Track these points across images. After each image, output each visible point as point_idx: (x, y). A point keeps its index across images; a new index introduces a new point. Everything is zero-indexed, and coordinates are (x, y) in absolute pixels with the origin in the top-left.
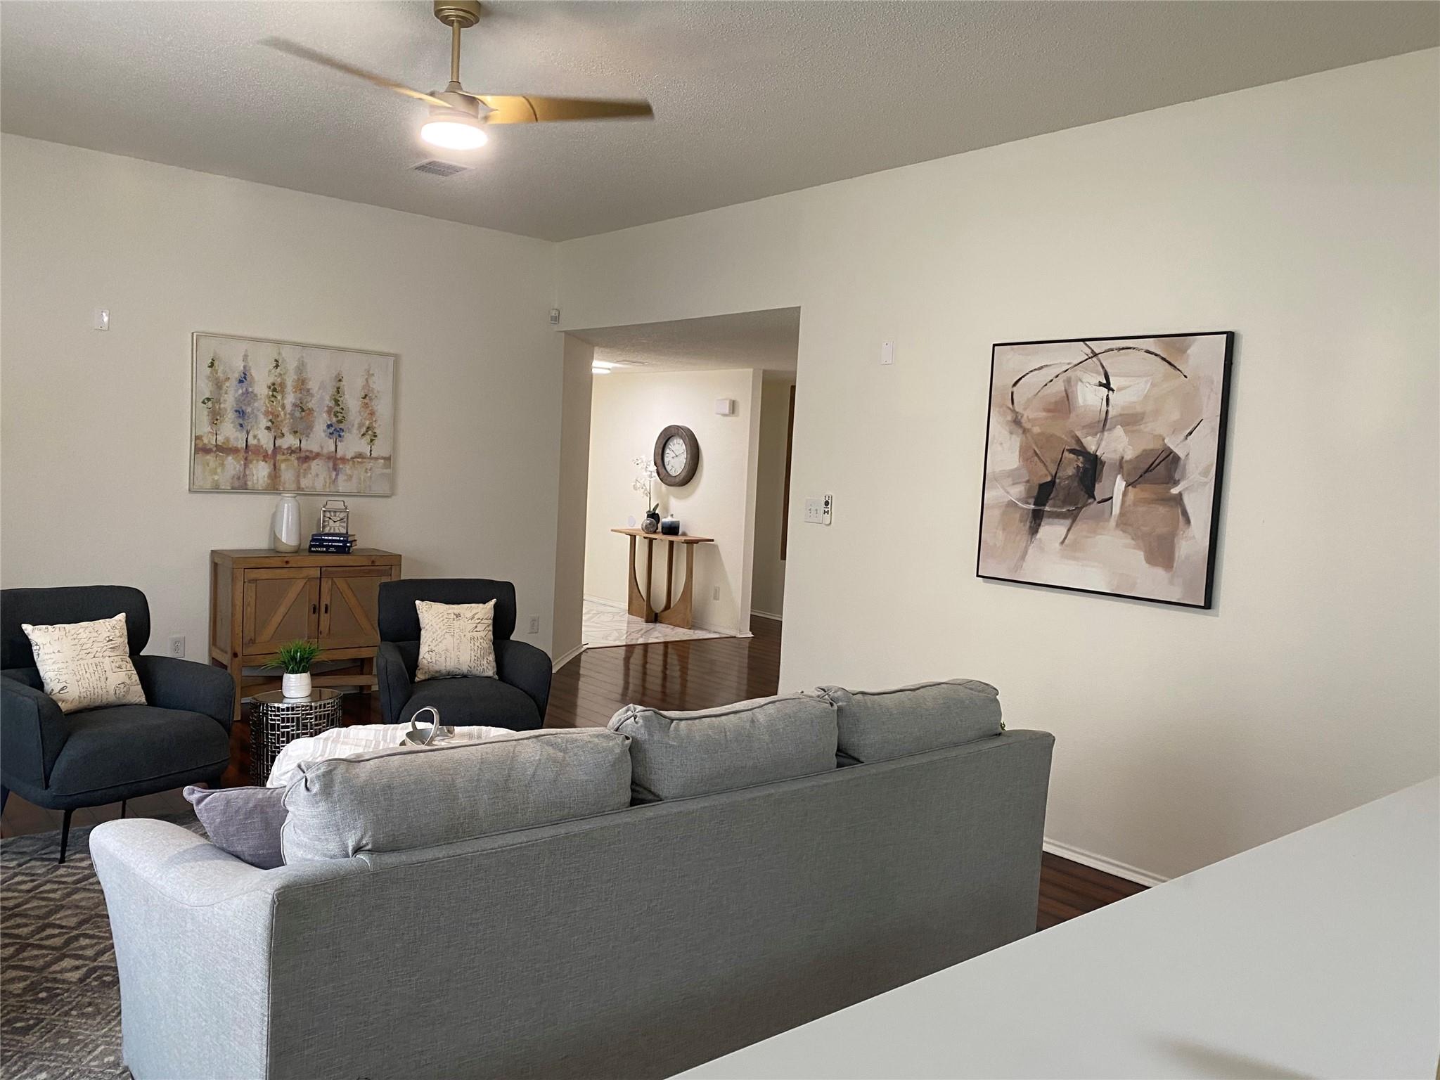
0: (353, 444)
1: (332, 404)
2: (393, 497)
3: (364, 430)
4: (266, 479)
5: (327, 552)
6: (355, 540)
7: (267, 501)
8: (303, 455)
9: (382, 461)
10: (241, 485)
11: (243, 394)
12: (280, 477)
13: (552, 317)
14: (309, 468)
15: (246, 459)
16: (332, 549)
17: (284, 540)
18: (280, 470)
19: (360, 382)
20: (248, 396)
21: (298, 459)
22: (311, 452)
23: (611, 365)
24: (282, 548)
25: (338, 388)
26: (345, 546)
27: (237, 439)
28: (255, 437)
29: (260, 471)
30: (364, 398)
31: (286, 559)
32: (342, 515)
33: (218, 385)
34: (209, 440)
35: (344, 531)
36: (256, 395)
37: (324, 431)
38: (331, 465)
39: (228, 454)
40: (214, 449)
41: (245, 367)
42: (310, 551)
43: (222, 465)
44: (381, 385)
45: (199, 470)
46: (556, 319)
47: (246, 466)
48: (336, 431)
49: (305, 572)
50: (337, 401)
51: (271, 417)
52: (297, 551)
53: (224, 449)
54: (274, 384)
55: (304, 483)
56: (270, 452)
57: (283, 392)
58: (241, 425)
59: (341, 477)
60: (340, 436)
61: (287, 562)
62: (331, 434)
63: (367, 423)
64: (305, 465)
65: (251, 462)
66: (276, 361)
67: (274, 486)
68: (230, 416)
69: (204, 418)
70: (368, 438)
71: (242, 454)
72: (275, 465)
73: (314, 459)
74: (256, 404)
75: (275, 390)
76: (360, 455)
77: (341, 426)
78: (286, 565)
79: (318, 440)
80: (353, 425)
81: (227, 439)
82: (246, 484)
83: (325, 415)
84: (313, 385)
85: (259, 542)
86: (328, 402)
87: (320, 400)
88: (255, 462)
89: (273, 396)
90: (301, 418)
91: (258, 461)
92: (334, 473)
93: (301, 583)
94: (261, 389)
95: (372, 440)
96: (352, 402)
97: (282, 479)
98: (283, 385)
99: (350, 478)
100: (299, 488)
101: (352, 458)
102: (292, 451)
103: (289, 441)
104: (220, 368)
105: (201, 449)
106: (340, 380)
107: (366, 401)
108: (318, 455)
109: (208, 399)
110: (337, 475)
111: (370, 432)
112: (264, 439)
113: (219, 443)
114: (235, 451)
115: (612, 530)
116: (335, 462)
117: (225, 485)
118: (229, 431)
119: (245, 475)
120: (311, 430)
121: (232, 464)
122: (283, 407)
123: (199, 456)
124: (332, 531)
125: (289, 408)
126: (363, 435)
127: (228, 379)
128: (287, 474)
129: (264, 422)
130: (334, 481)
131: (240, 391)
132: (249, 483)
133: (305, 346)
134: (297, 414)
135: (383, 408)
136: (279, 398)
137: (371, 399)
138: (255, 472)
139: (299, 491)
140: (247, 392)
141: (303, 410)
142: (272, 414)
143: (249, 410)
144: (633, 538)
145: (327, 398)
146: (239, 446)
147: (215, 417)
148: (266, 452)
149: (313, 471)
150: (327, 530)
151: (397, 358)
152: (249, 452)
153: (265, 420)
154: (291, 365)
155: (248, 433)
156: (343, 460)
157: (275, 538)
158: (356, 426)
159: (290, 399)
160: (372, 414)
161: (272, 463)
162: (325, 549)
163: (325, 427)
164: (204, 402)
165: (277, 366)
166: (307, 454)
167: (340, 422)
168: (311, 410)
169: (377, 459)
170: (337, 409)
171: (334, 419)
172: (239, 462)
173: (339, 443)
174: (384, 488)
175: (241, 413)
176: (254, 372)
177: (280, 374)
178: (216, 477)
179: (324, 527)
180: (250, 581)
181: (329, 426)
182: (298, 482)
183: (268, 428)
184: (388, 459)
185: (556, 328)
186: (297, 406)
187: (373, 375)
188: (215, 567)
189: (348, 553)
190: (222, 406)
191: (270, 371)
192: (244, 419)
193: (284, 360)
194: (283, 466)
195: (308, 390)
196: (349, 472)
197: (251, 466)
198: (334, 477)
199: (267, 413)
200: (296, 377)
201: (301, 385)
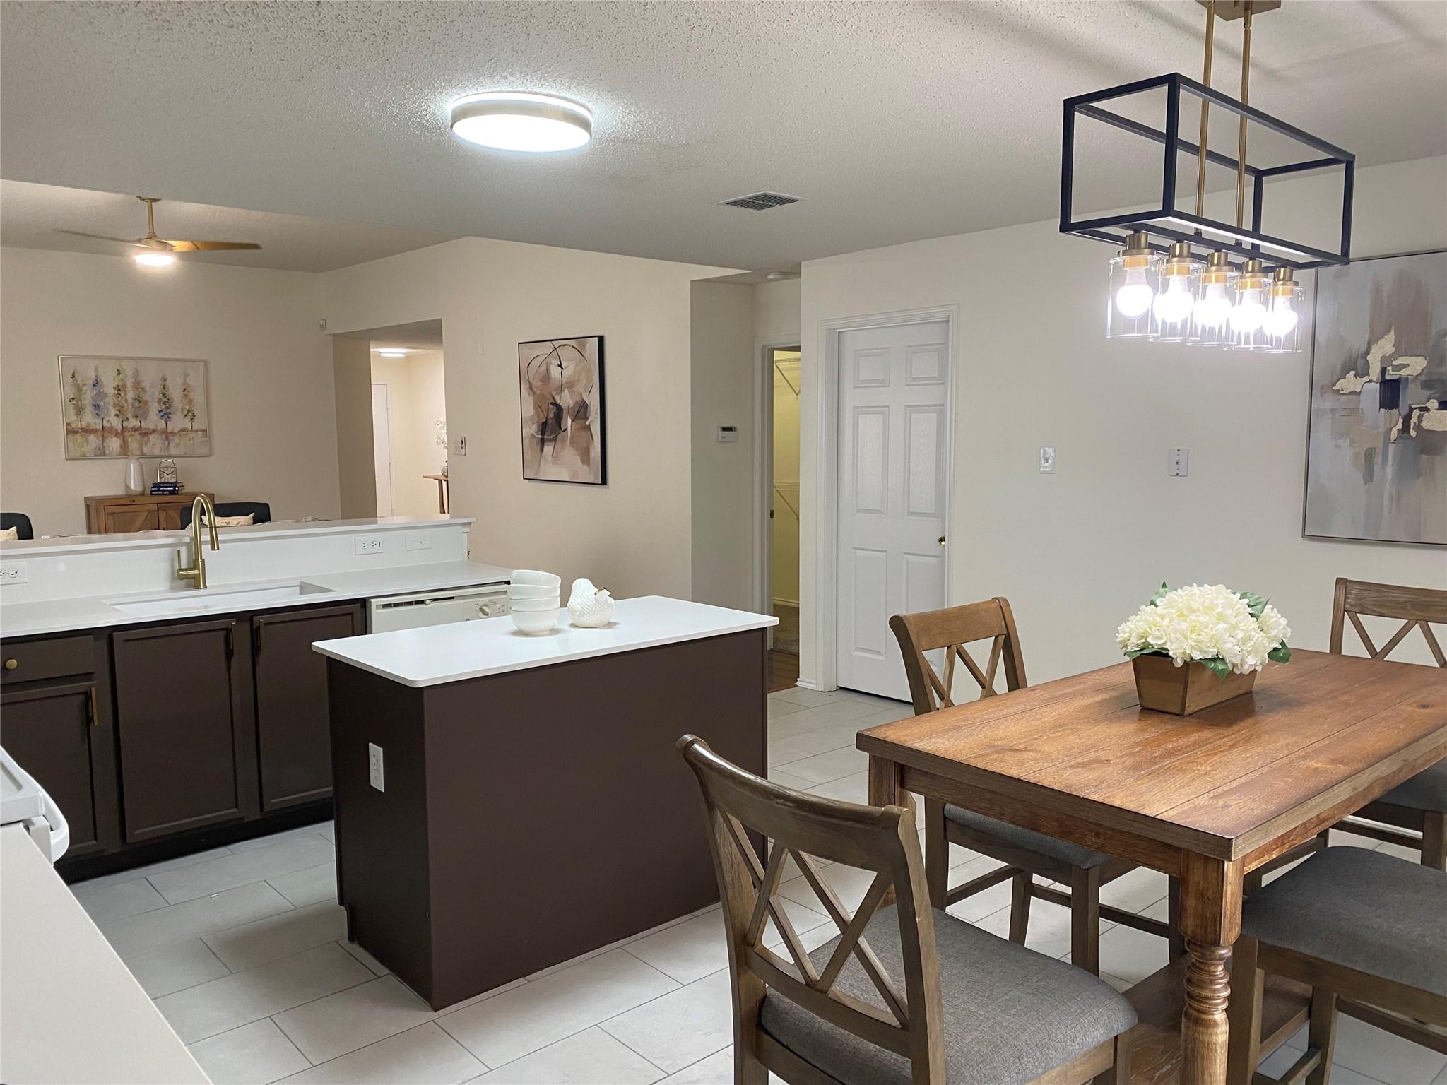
0: (178, 422)
1: (161, 396)
2: (212, 457)
3: (185, 412)
4: (118, 449)
5: (163, 494)
6: (183, 486)
7: (120, 463)
8: (143, 431)
9: (200, 433)
10: (101, 453)
11: (97, 394)
12: (128, 447)
13: (321, 325)
14: (149, 440)
15: (103, 436)
16: (166, 492)
17: (133, 488)
18: (127, 441)
19: (180, 381)
20: (101, 395)
21: (140, 434)
22: (149, 429)
23: (405, 351)
24: (131, 493)
25: (164, 386)
26: (175, 490)
27: (95, 423)
28: (108, 421)
29: (114, 444)
30: (184, 391)
31: (133, 499)
32: (172, 470)
33: (79, 389)
34: (75, 425)
35: (174, 480)
36: (106, 394)
37: (157, 415)
38: (164, 437)
39: (90, 434)
40: (80, 431)
41: (96, 376)
42: (152, 494)
43: (87, 441)
44: (196, 380)
45: (71, 446)
46: (324, 327)
47: (103, 441)
48: (166, 414)
49: (146, 507)
50: (164, 395)
51: (117, 408)
52: (143, 494)
53: (87, 431)
54: (118, 386)
55: (145, 450)
56: (119, 431)
57: (125, 391)
58: (97, 415)
59: (171, 445)
60: (168, 417)
61: (133, 501)
62: (162, 416)
63: (188, 407)
64: (145, 439)
65: (106, 438)
66: (118, 370)
67: (124, 452)
68: (89, 409)
69: (72, 411)
70: (189, 418)
71: (99, 434)
72: (124, 439)
73: (151, 434)
74: (107, 400)
75: (119, 390)
76: (184, 430)
77: (169, 411)
78: (133, 503)
79: (153, 420)
80: (177, 410)
81: (89, 424)
82: (105, 453)
83: (156, 405)
84: (146, 385)
85: (118, 491)
86: (158, 395)
87: (152, 395)
88: (109, 438)
89: (118, 394)
90: (140, 407)
91: (111, 438)
92: (167, 443)
93: (145, 514)
94: (109, 390)
95: (192, 419)
96: (175, 394)
97: (130, 448)
98: (124, 386)
99: (178, 445)
100: (142, 454)
101: (179, 432)
102: (135, 429)
103: (133, 423)
104: (79, 378)
105: (71, 432)
106: (165, 381)
107: (185, 393)
108: (154, 431)
109: (73, 399)
110: (169, 444)
111: (190, 414)
112: (116, 423)
113: (83, 427)
114: (94, 431)
115: (424, 477)
116: (167, 435)
117: (90, 454)
118: (89, 419)
119: (103, 447)
120: (148, 415)
121: (94, 440)
122: (126, 401)
123: (70, 436)
124: (166, 481)
125: (130, 401)
126: (186, 416)
127: (85, 385)
128: (133, 445)
129: (113, 412)
130: (168, 447)
131: (95, 392)
132: (107, 452)
133: (138, 359)
134: (137, 405)
135: (198, 397)
136: (123, 395)
137: (189, 392)
138: (110, 444)
139: (143, 455)
140: (99, 393)
141: (140, 402)
142: (119, 405)
143: (102, 404)
144: (441, 482)
145: (157, 393)
146: (98, 428)
147: (79, 410)
148: (117, 430)
149: (152, 443)
150: (163, 481)
151: (205, 363)
152: (105, 432)
153: (114, 410)
154: (130, 373)
155: (103, 419)
156: (172, 433)
157: (127, 487)
158: (180, 410)
159: (130, 395)
160: (190, 401)
161: (122, 437)
162: (161, 492)
163: (158, 412)
164: (70, 401)
165: (119, 374)
166: (147, 431)
167: (167, 408)
168: (146, 402)
169: (197, 431)
170: (164, 399)
171: (163, 407)
172: (98, 438)
173: (168, 423)
174: (205, 451)
175: (96, 406)
176: (103, 379)
177: (122, 379)
178: (83, 449)
179: (160, 478)
180: (109, 514)
181: (160, 411)
182: (142, 450)
183: (117, 415)
184: (204, 431)
185: (325, 332)
186: (136, 399)
187: (188, 375)
188: (88, 507)
189: (177, 494)
190: (83, 403)
191: (114, 378)
192: (99, 410)
193: (123, 369)
194: (130, 440)
195: (143, 389)
196: (177, 441)
197: (107, 441)
198: (167, 445)
199: (115, 406)
200: (133, 380)
201: (138, 385)
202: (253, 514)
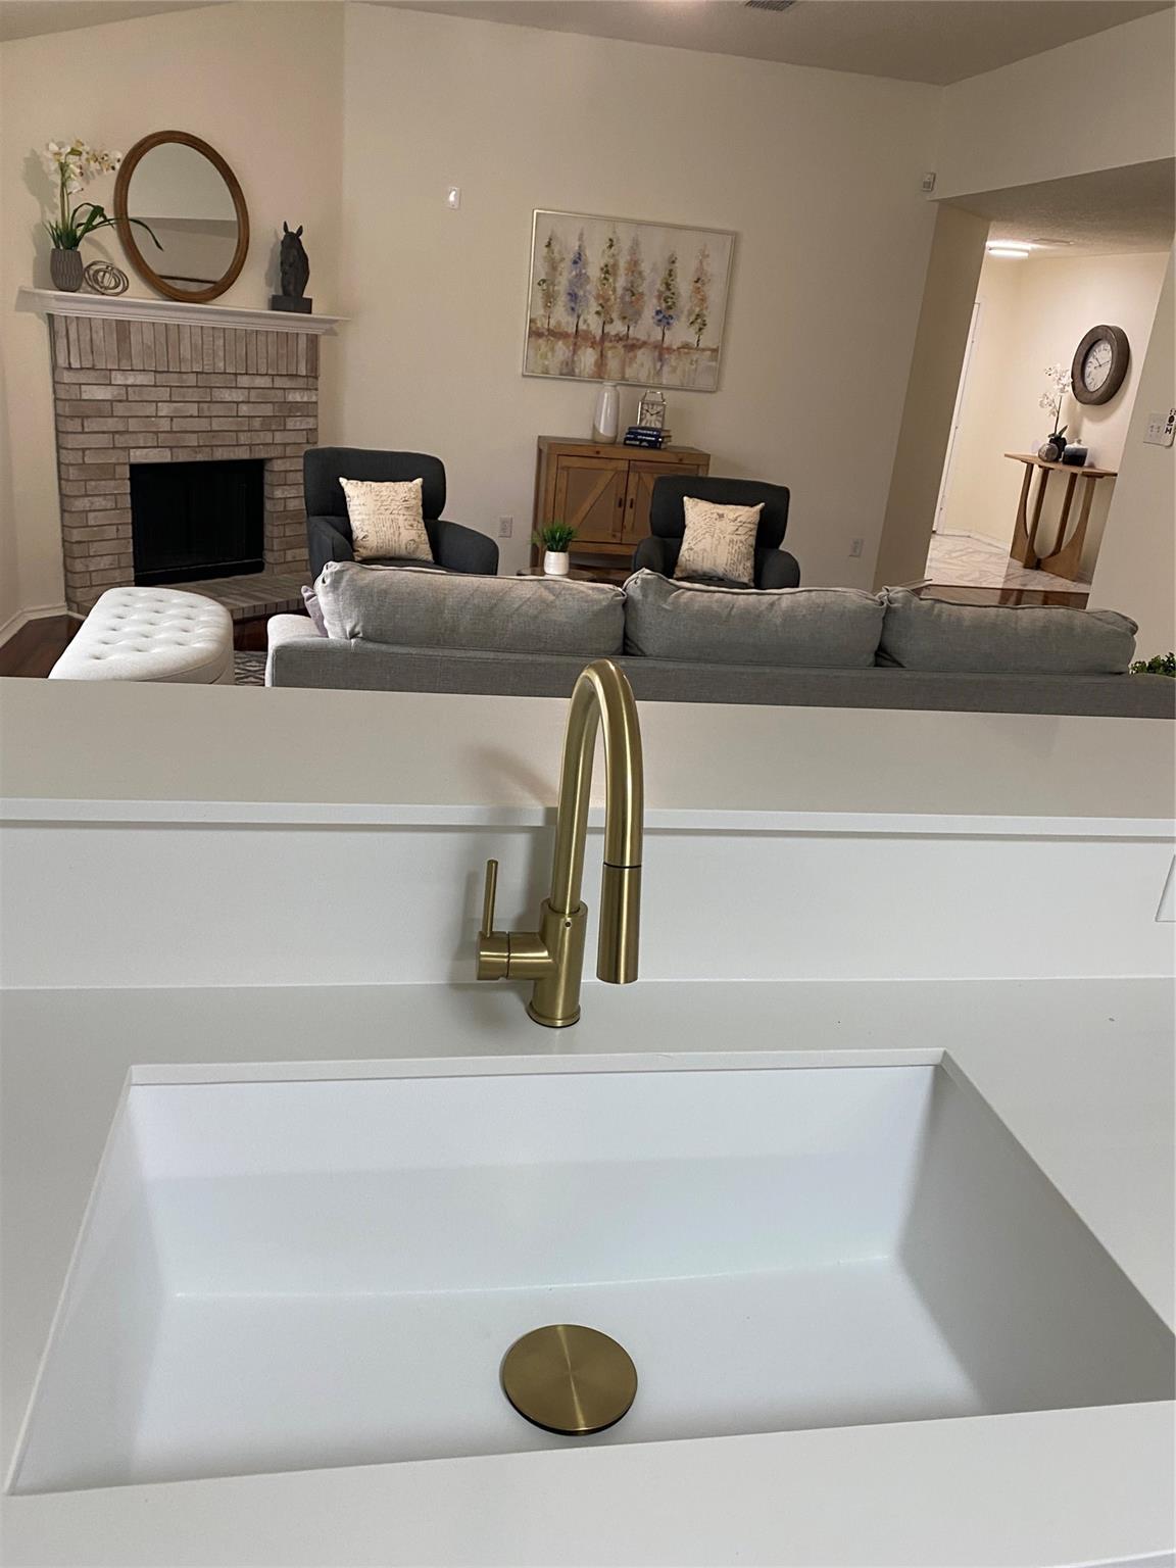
0: (681, 333)
1: (663, 288)
2: (719, 393)
3: (692, 318)
4: (593, 367)
5: (640, 446)
6: (670, 436)
7: (590, 389)
8: (630, 342)
9: (709, 353)
10: (569, 372)
11: (577, 275)
12: (606, 365)
13: (925, 183)
14: (635, 357)
15: (575, 344)
16: (644, 444)
17: (601, 431)
18: (606, 357)
19: (694, 264)
20: (581, 278)
21: (625, 346)
22: (638, 340)
23: (1029, 246)
24: (598, 439)
25: (671, 271)
26: (657, 441)
27: (568, 323)
28: (585, 321)
29: (588, 358)
30: (697, 282)
31: (597, 449)
32: (660, 408)
33: (553, 266)
34: (541, 324)
35: (659, 426)
36: (588, 277)
37: (653, 318)
38: (657, 354)
39: (559, 339)
40: (546, 333)
41: (580, 247)
42: (625, 444)
43: (553, 350)
44: (716, 267)
45: (531, 353)
46: (929, 186)
47: (575, 352)
48: (665, 319)
49: (613, 464)
50: (668, 286)
51: (601, 301)
52: (613, 443)
53: (555, 334)
54: (606, 266)
55: (629, 373)
56: (598, 338)
57: (615, 275)
58: (573, 309)
59: (666, 369)
60: (668, 323)
61: (598, 452)
62: (660, 321)
63: (697, 309)
64: (631, 354)
65: (580, 347)
66: (611, 240)
67: (600, 373)
68: (562, 300)
69: (540, 302)
70: (697, 326)
71: (572, 339)
72: (602, 352)
73: (640, 348)
74: (588, 287)
75: (607, 272)
76: (686, 346)
77: (671, 312)
78: (597, 456)
79: (646, 327)
80: (682, 312)
81: (559, 323)
82: (573, 370)
83: (655, 301)
84: (645, 267)
85: (581, 433)
86: (659, 286)
87: (651, 285)
88: (583, 348)
89: (605, 278)
90: (632, 302)
91: (586, 347)
92: (658, 365)
93: (609, 475)
94: (594, 272)
95: (700, 329)
96: (684, 286)
97: (608, 367)
98: (615, 265)
99: (674, 370)
100: (623, 378)
101: (679, 348)
102: (619, 338)
103: (617, 328)
104: (556, 247)
105: (535, 333)
106: (673, 262)
107: (699, 285)
108: (645, 343)
109: (544, 281)
110: (662, 366)
111: (699, 321)
112: (593, 323)
113: (551, 327)
114: (563, 336)
115: (1006, 456)
116: (661, 351)
117: (554, 372)
118: (561, 317)
119: (573, 361)
120: (640, 315)
121: (562, 349)
122: (614, 290)
123: (532, 339)
124: (648, 425)
125: (620, 291)
126: (692, 323)
127: (563, 259)
128: (613, 364)
129: (594, 307)
130: (659, 373)
131: (574, 273)
132: (577, 371)
133: (640, 223)
134: (627, 299)
135: (715, 293)
136: (611, 280)
137: (703, 284)
138: (582, 359)
139: (623, 381)
140: (579, 275)
141: (633, 295)
142: (603, 298)
143: (581, 293)
144: (1030, 467)
145: (659, 282)
146: (569, 331)
147: (549, 299)
148: (595, 338)
149: (638, 361)
150: (643, 424)
151: (736, 238)
152: (578, 338)
153: (595, 304)
154: (625, 244)
155: (579, 317)
156: (669, 350)
157: (595, 429)
158: (686, 313)
159: (621, 282)
160: (703, 300)
161: (599, 350)
162: (638, 443)
163: (654, 314)
164: (539, 284)
165: (611, 246)
166: (635, 342)
167: (669, 308)
168: (642, 294)
169: (704, 350)
170: (668, 294)
171: (664, 305)
172: (568, 348)
173: (666, 332)
174: (705, 381)
175: (573, 296)
176: (588, 253)
177: (613, 255)
178: (547, 363)
179: (641, 420)
180: (563, 468)
181: (658, 312)
182: (623, 373)
183: (598, 313)
184: (715, 351)
185: (928, 197)
186: (627, 290)
187: (708, 256)
188: (540, 451)
189: (659, 449)
190: (556, 288)
191: (604, 251)
192: (576, 303)
193: (618, 239)
194: (610, 354)
195: (640, 273)
196: (674, 364)
197: (579, 353)
198: (658, 367)
199: (598, 297)
200: (629, 258)
201: (634, 266)
202: (762, 504)
